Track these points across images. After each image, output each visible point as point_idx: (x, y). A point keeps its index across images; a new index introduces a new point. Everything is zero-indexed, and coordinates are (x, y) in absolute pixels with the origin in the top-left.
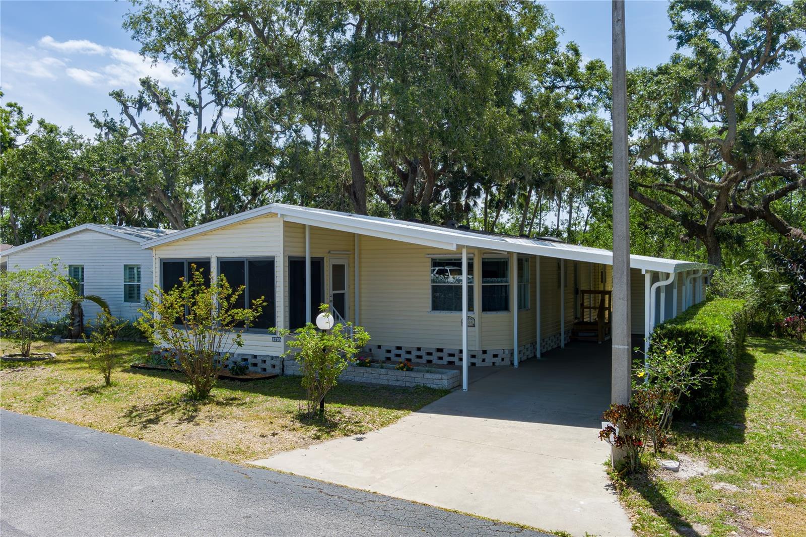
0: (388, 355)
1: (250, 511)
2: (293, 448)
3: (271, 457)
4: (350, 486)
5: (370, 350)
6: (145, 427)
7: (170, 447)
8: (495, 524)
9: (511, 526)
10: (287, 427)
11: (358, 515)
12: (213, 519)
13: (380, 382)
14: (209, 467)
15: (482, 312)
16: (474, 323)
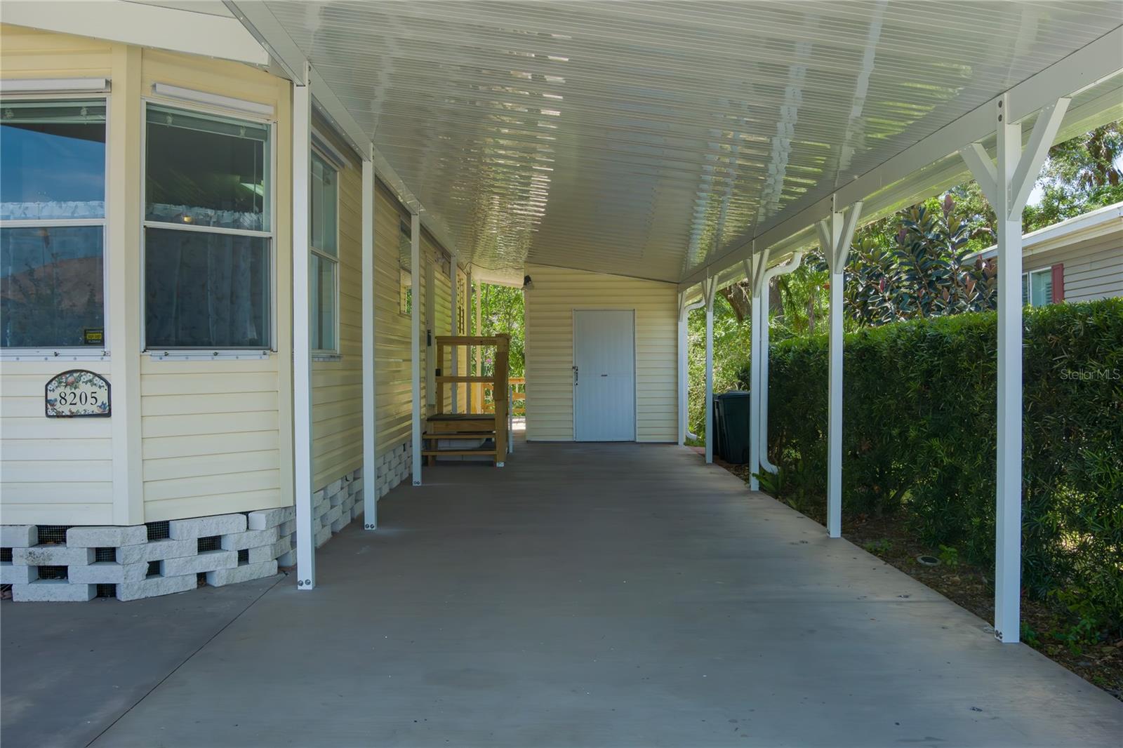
15: (145, 351)
16: (106, 401)
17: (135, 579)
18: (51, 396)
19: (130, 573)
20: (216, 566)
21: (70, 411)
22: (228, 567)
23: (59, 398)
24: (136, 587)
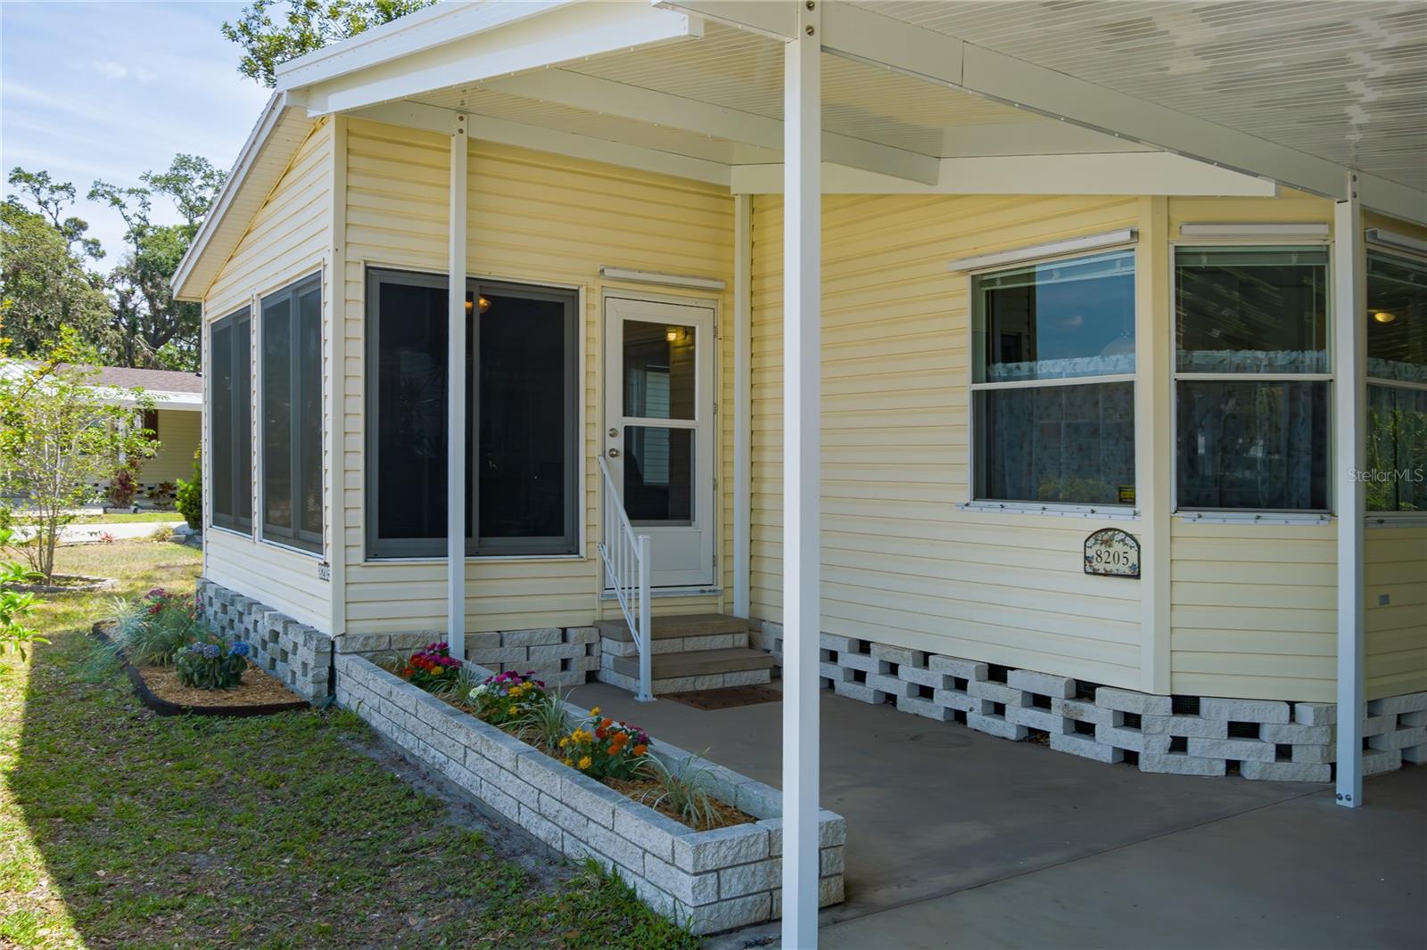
15: (1176, 512)
16: (1136, 562)
17: (1156, 752)
18: (1090, 553)
19: (1151, 744)
20: (1248, 756)
21: (1105, 570)
22: (1263, 759)
23: (1096, 556)
24: (1156, 760)
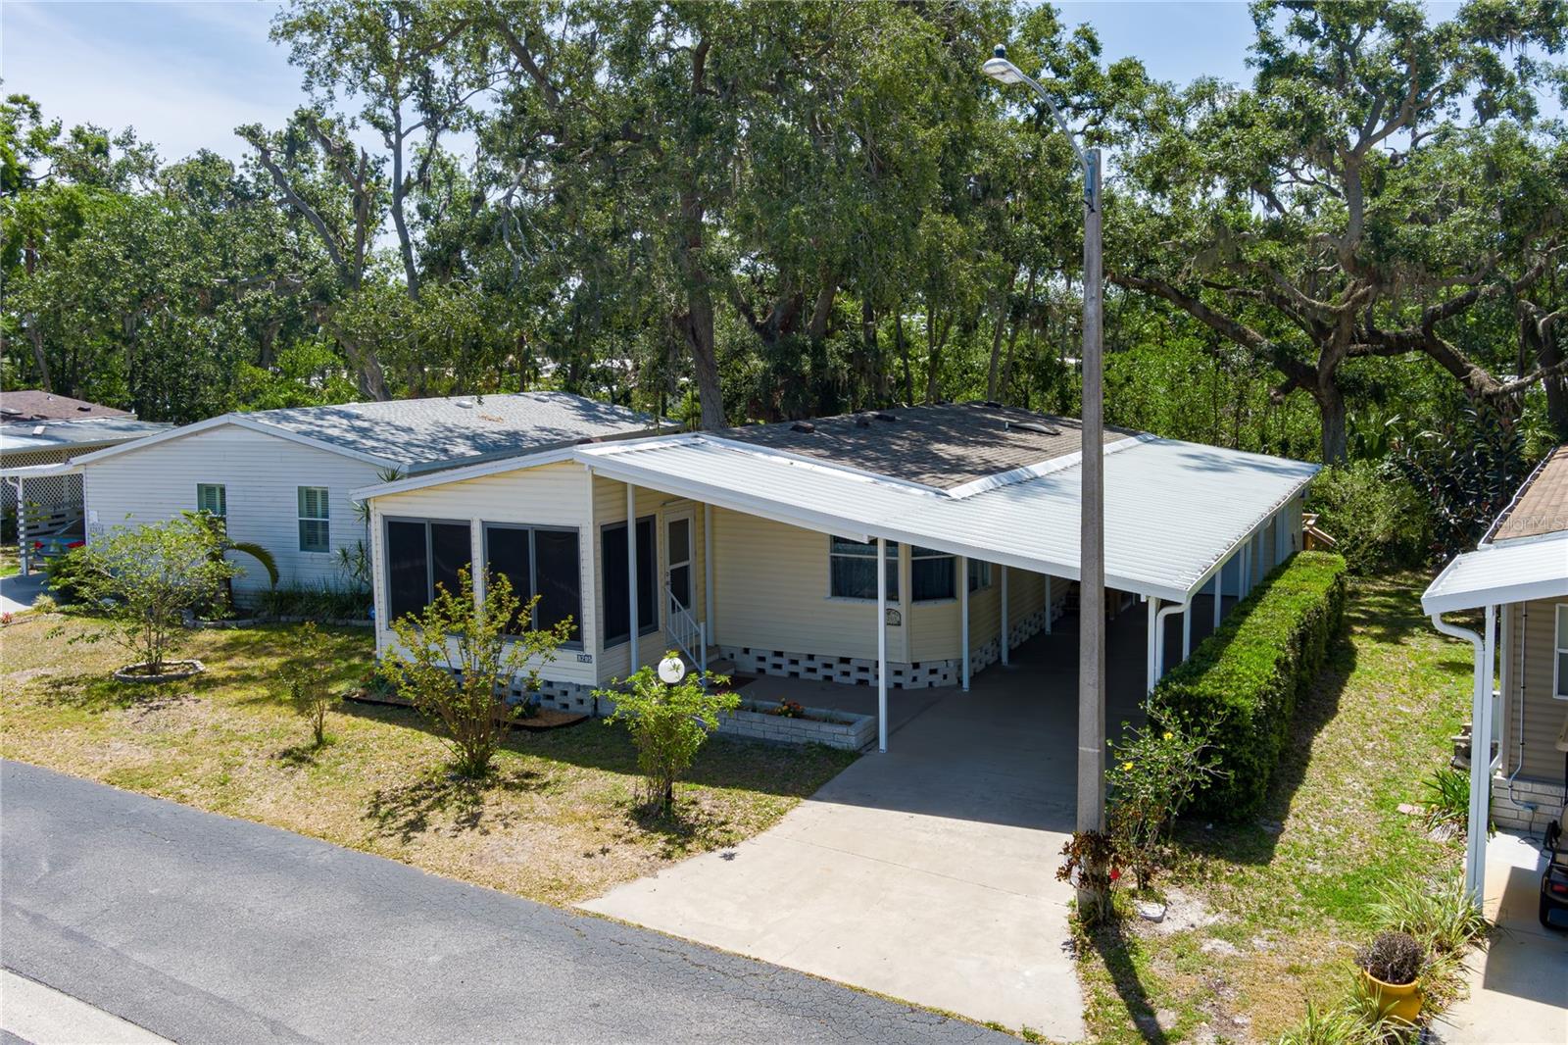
0: (761, 665)
1: (595, 996)
2: (635, 876)
3: (605, 894)
4: (724, 948)
5: (732, 656)
6: (406, 839)
7: (456, 878)
8: (913, 1011)
9: (934, 1013)
10: (620, 837)
11: (739, 999)
12: (551, 1010)
13: (752, 734)
14: (522, 917)
15: (912, 603)
16: (899, 620)
20: (936, 680)
22: (940, 680)
24: (908, 685)
